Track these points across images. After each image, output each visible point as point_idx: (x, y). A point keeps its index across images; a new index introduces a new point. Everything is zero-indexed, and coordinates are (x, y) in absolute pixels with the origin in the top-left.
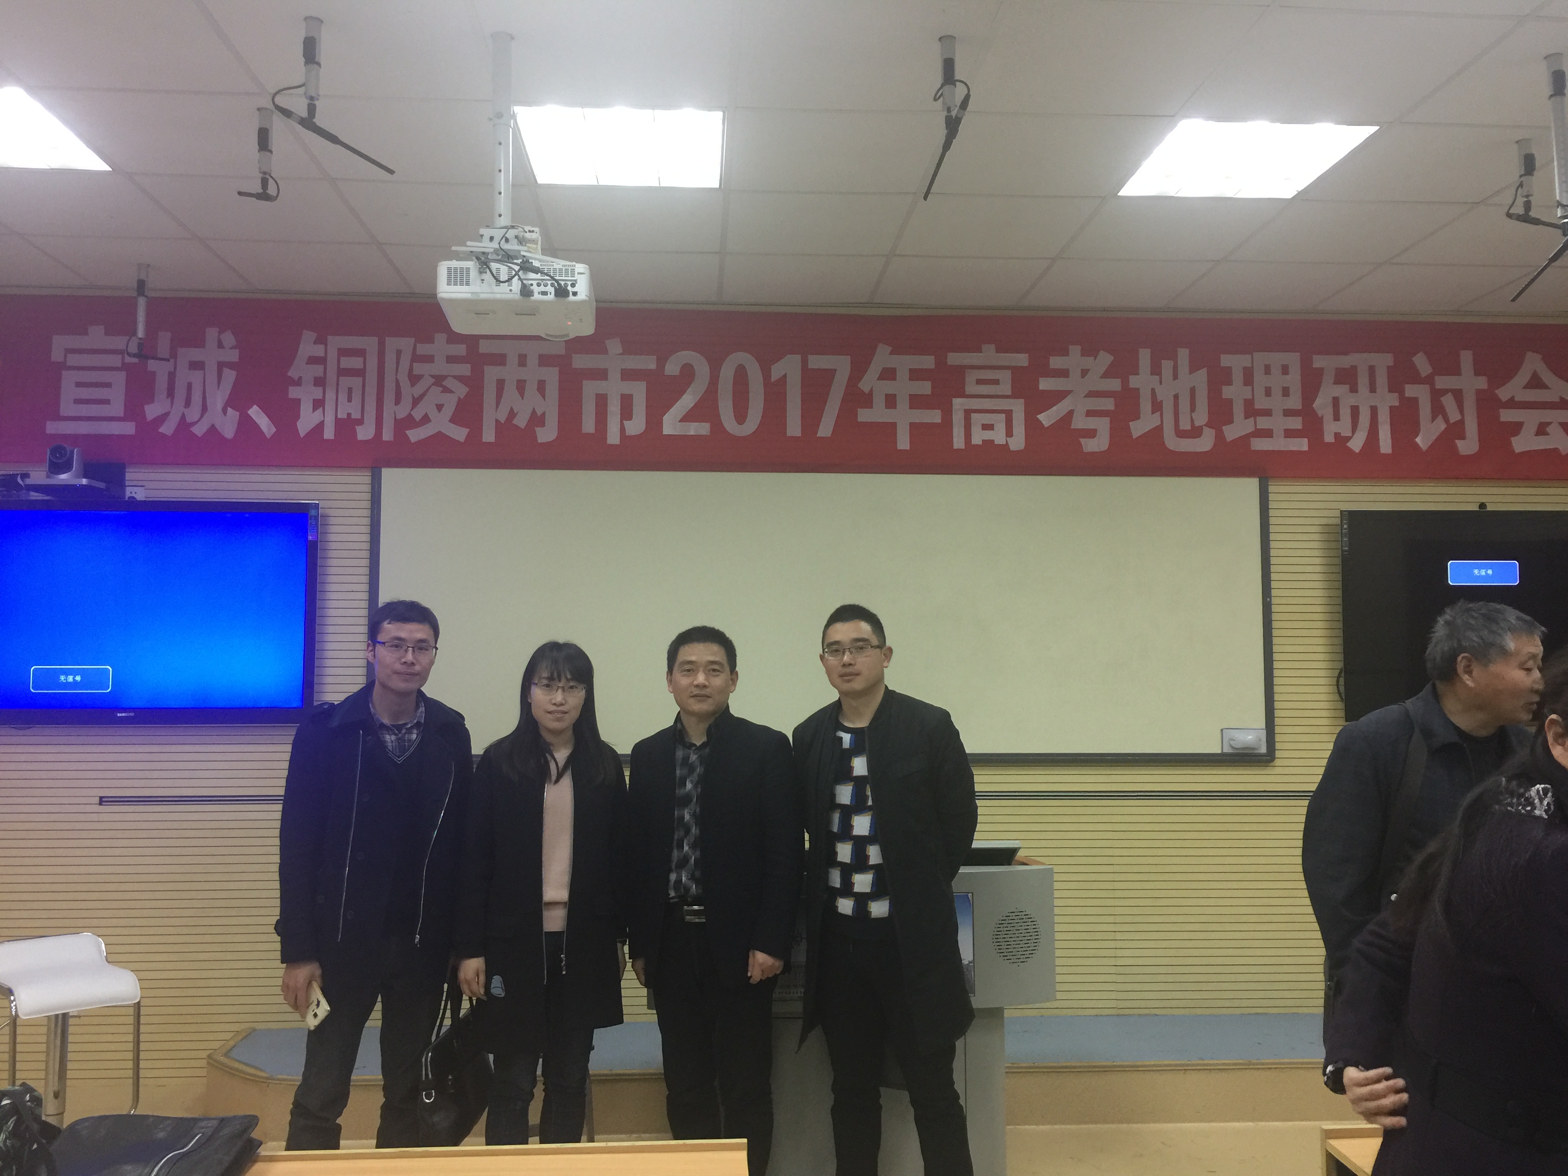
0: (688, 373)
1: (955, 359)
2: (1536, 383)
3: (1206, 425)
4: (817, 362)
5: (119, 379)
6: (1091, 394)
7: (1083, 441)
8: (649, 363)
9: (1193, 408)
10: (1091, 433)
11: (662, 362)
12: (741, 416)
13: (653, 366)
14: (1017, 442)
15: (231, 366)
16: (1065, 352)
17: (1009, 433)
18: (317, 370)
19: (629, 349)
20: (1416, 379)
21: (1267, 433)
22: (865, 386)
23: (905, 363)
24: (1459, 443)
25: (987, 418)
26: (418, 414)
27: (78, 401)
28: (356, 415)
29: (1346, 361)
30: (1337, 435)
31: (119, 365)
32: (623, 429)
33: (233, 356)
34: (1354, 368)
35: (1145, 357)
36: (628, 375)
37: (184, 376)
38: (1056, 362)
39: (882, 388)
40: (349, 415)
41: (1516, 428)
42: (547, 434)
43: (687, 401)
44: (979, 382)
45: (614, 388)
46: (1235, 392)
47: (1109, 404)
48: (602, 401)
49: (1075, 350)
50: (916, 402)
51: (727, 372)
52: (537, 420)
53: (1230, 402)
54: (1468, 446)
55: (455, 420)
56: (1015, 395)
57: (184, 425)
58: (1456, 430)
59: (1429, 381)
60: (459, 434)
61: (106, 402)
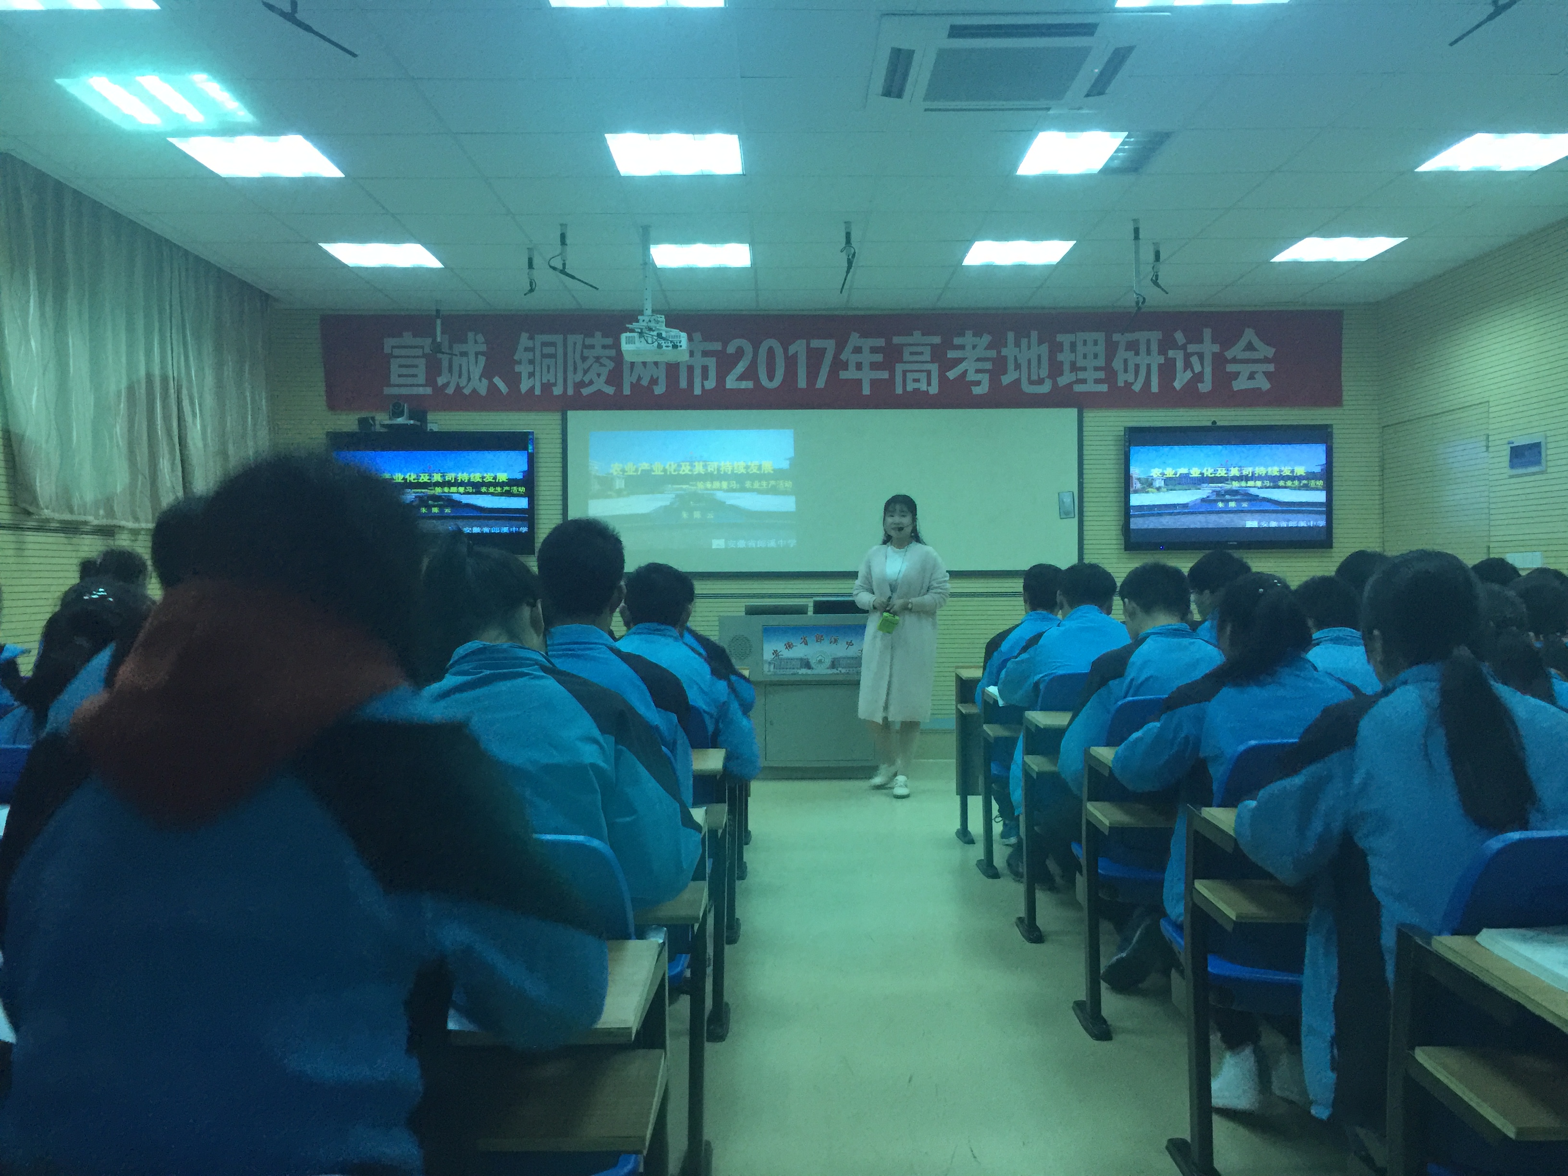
0: (740, 351)
1: (896, 340)
2: (1250, 347)
3: (1047, 377)
4: (816, 343)
5: (422, 362)
6: (978, 360)
7: (973, 388)
9: (1039, 367)
10: (978, 383)
12: (771, 378)
14: (934, 389)
15: (483, 354)
16: (963, 335)
17: (929, 384)
18: (530, 355)
19: (706, 338)
20: (1174, 346)
21: (1083, 381)
22: (843, 357)
23: (867, 343)
24: (1199, 385)
25: (916, 375)
26: (587, 380)
27: (399, 376)
28: (552, 381)
29: (1130, 337)
30: (1126, 382)
31: (421, 354)
32: (703, 386)
33: (483, 348)
34: (1137, 340)
35: (1011, 336)
36: (705, 354)
37: (456, 361)
38: (957, 341)
39: (853, 359)
40: (549, 380)
41: (1236, 375)
43: (740, 368)
44: (912, 354)
45: (697, 362)
46: (1065, 357)
47: (988, 366)
48: (690, 369)
49: (969, 334)
50: (874, 366)
51: (763, 351)
53: (1062, 363)
54: (1206, 387)
55: (607, 382)
56: (932, 361)
57: (458, 388)
58: (1198, 377)
59: (1184, 348)
60: (610, 390)
61: (415, 376)
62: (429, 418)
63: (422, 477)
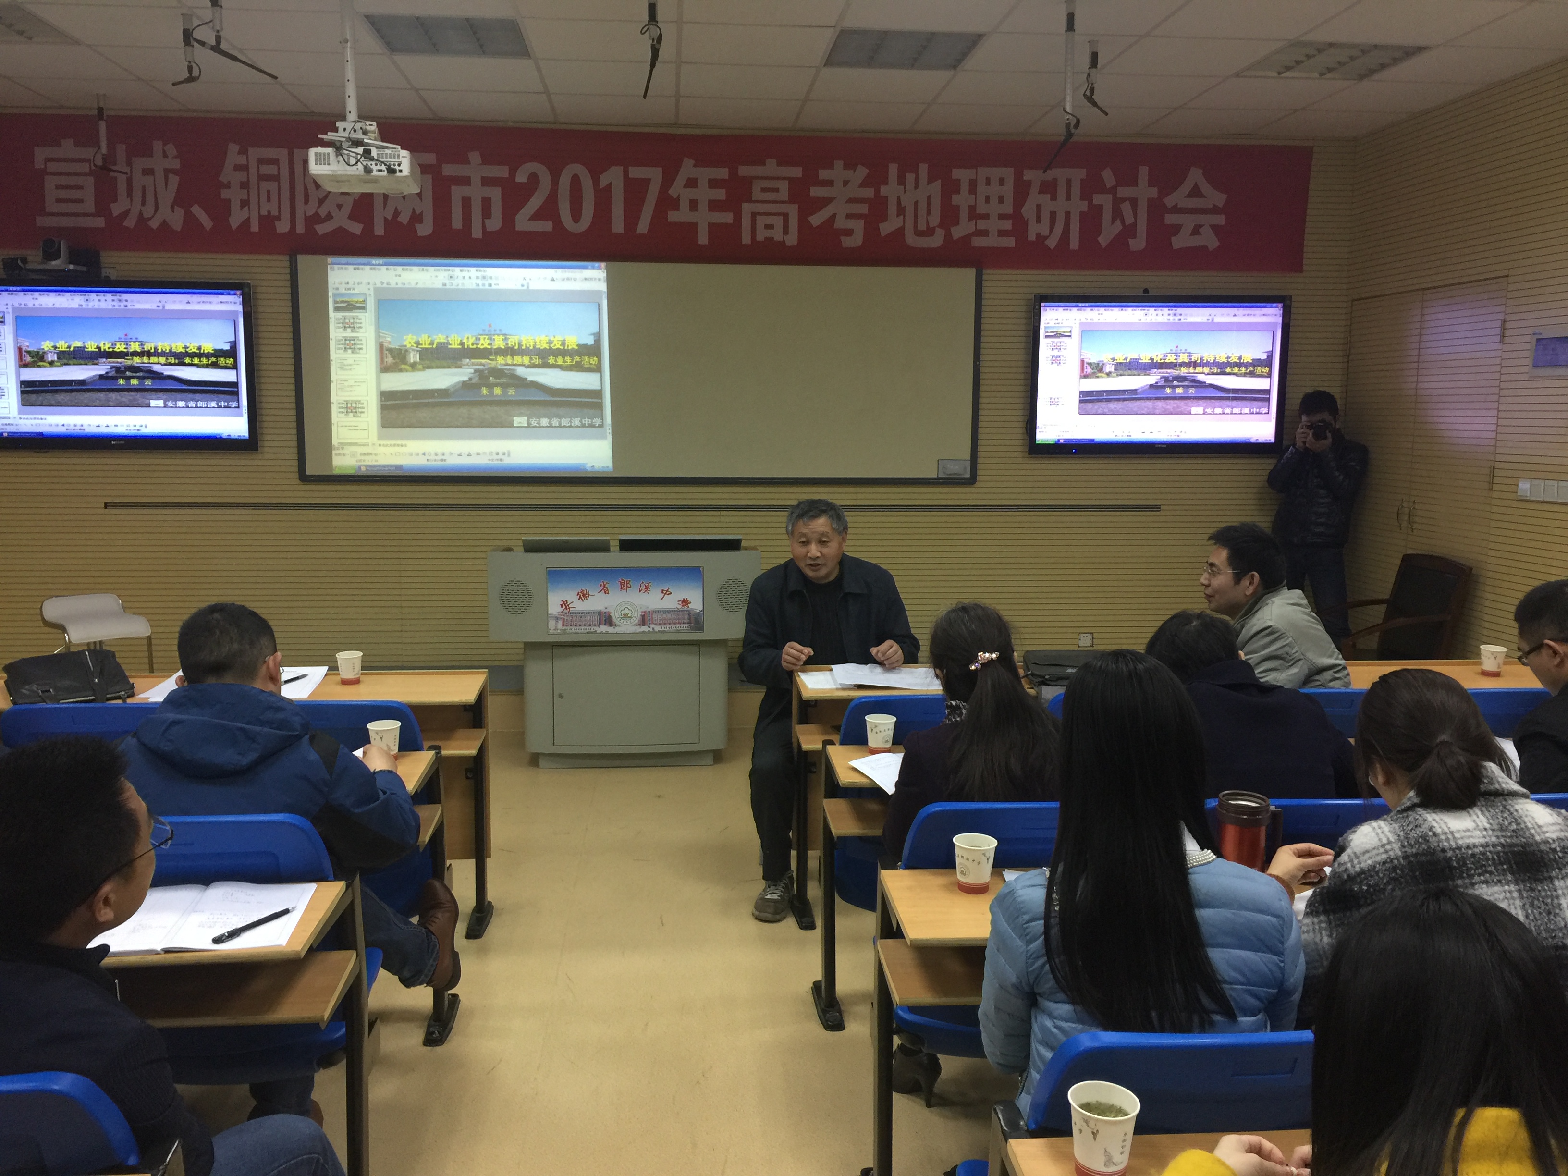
0: (534, 179)
1: (744, 171)
2: (1196, 192)
3: (937, 226)
4: (636, 172)
5: (89, 183)
6: (851, 201)
7: (843, 238)
8: (501, 171)
9: (929, 212)
10: (849, 233)
11: (513, 172)
12: (576, 218)
13: (506, 175)
14: (792, 239)
15: (174, 172)
16: (831, 166)
17: (786, 231)
18: (241, 176)
19: (486, 161)
20: (1103, 190)
21: (984, 233)
22: (673, 192)
23: (705, 174)
24: (1131, 242)
25: (769, 220)
26: (323, 212)
27: (59, 201)
28: (275, 213)
29: (1049, 175)
30: (1038, 235)
31: (87, 171)
32: (484, 226)
33: (176, 164)
34: (1055, 180)
35: (893, 170)
36: (487, 182)
37: (138, 179)
38: (824, 174)
39: (687, 195)
40: (269, 212)
41: (1176, 229)
42: (425, 229)
43: (535, 202)
44: (764, 190)
45: (476, 192)
46: (962, 200)
47: (864, 209)
48: (466, 203)
49: (839, 164)
50: (714, 206)
51: (565, 180)
52: (417, 218)
53: (958, 208)
54: (1138, 243)
55: (352, 217)
56: (791, 201)
57: (142, 220)
58: (1130, 231)
59: (1113, 190)
60: (356, 228)
61: (81, 201)
62: (103, 260)
63: (118, 346)
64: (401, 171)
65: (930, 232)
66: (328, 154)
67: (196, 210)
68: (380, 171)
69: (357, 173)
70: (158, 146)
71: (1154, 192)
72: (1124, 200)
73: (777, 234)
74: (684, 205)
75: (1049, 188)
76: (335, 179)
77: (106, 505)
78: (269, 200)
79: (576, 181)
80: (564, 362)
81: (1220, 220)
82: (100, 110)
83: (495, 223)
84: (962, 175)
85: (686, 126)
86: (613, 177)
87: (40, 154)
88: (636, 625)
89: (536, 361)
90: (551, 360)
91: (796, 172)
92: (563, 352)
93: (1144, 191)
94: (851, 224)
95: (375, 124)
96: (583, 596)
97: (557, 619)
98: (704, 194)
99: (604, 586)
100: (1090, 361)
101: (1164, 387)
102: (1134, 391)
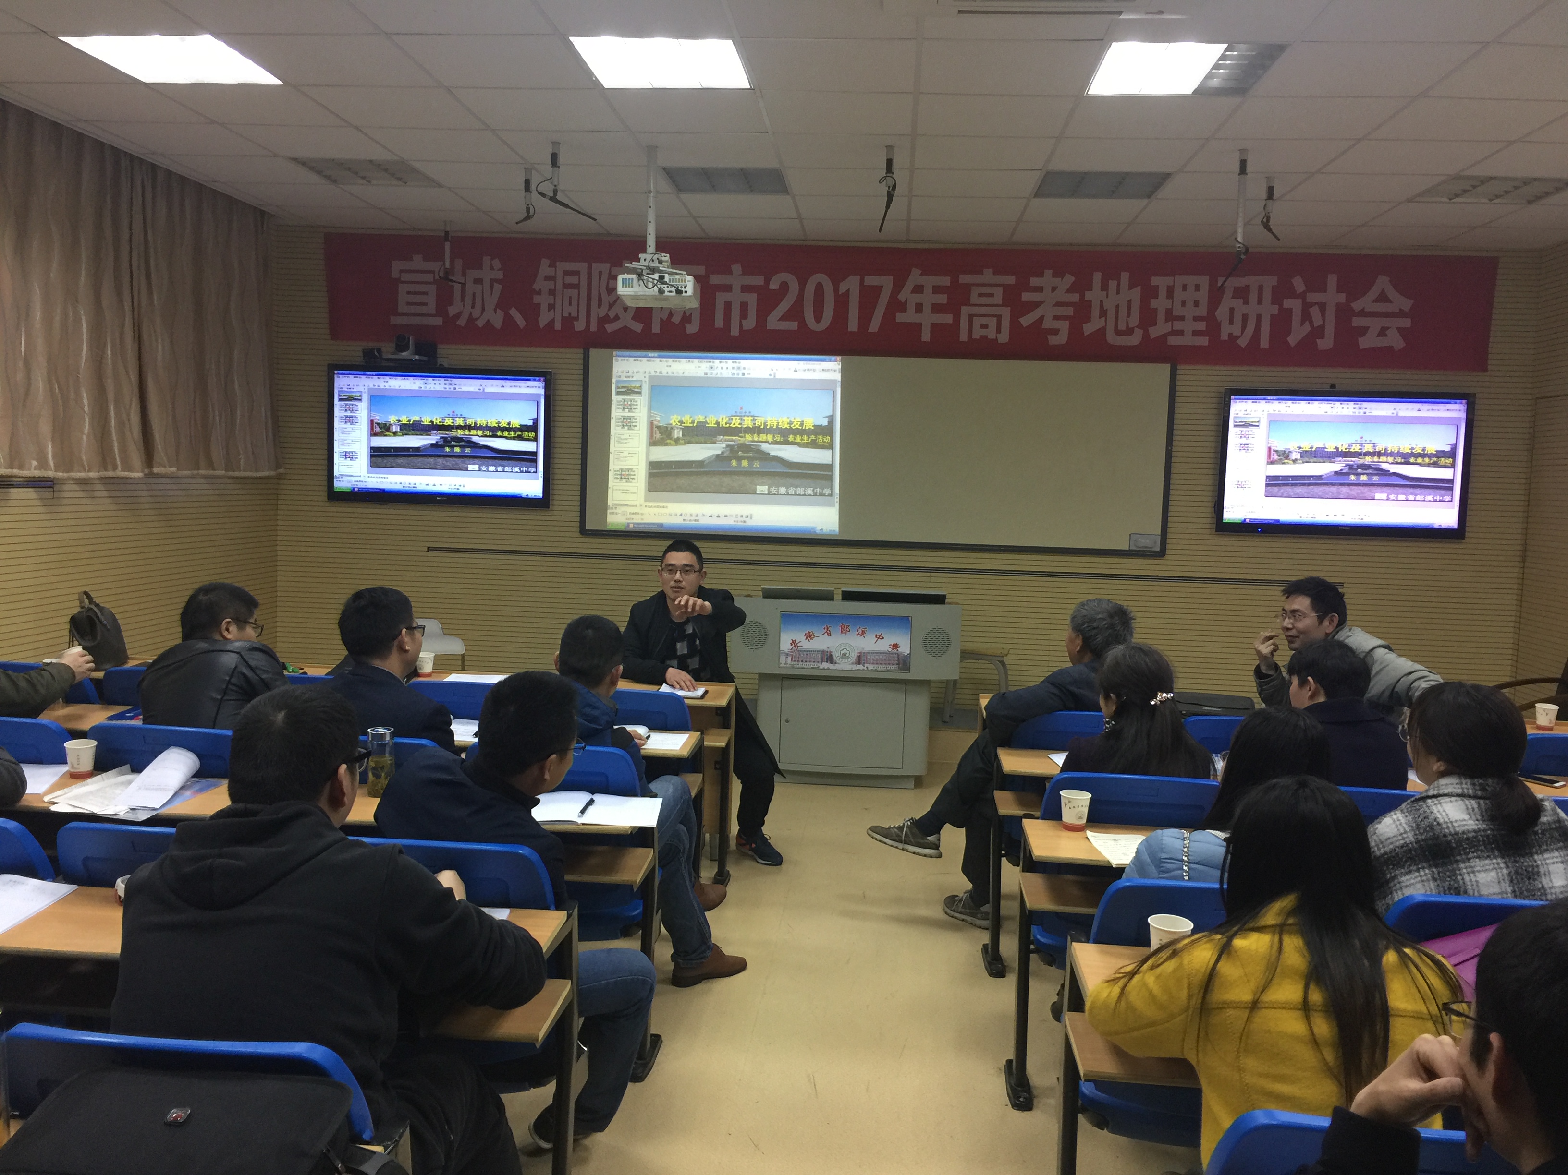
1: (965, 279)
2: (1383, 298)
3: (1137, 327)
4: (872, 280)
5: (432, 289)
6: (1059, 304)
7: (1049, 337)
8: (758, 280)
9: (1129, 315)
10: (1056, 332)
11: (767, 281)
12: (818, 318)
13: (762, 283)
14: (1004, 337)
15: (498, 281)
16: (1041, 275)
17: (999, 331)
18: (550, 285)
19: (747, 271)
20: (1293, 295)
21: (1181, 333)
22: (902, 297)
23: (930, 281)
24: (1319, 341)
25: (984, 321)
26: (612, 314)
27: (408, 304)
28: (574, 314)
29: (1240, 282)
30: (1230, 335)
31: (432, 280)
33: (500, 275)
35: (1097, 277)
36: (745, 289)
37: (470, 287)
38: (1034, 281)
39: (915, 298)
40: (570, 314)
41: (1363, 331)
42: (693, 328)
43: (784, 306)
44: (980, 295)
46: (1160, 304)
47: (1070, 311)
48: (728, 306)
49: (1048, 273)
50: (937, 308)
51: (810, 287)
52: (687, 319)
53: (1155, 310)
54: (1326, 343)
56: (1004, 305)
57: (471, 320)
58: (1318, 332)
59: (1303, 296)
61: (425, 304)
62: (439, 351)
63: (447, 421)
64: (686, 292)
65: (1129, 332)
66: (632, 279)
67: (513, 312)
68: (671, 292)
69: (654, 293)
70: (486, 260)
71: (1342, 298)
72: (1312, 305)
73: (991, 334)
74: (911, 308)
75: (1242, 293)
76: (636, 297)
77: (429, 549)
78: (570, 304)
79: (819, 287)
80: (802, 439)
81: (1406, 323)
82: (447, 233)
83: (750, 323)
84: (1160, 282)
85: (915, 241)
86: (851, 285)
87: (397, 266)
88: (852, 664)
89: (778, 438)
90: (791, 438)
91: (1010, 280)
92: (801, 432)
93: (1332, 297)
94: (1057, 324)
95: (668, 255)
96: (810, 636)
97: (787, 655)
98: (928, 298)
99: (827, 629)
100: (1277, 449)
101: (1348, 474)
102: (1320, 477)
